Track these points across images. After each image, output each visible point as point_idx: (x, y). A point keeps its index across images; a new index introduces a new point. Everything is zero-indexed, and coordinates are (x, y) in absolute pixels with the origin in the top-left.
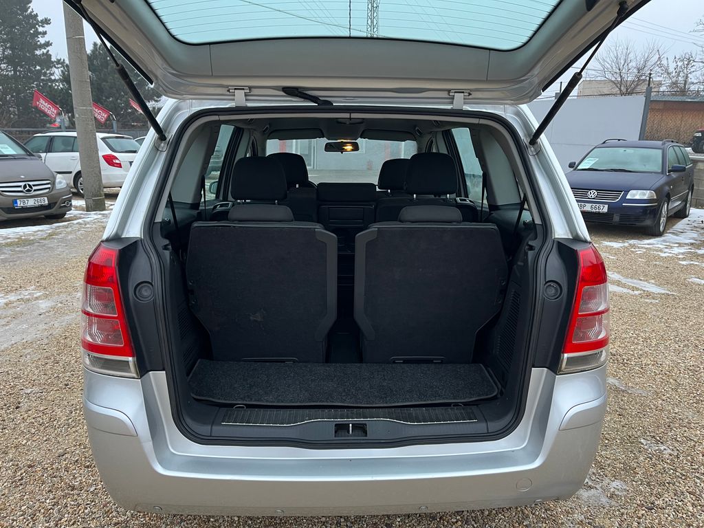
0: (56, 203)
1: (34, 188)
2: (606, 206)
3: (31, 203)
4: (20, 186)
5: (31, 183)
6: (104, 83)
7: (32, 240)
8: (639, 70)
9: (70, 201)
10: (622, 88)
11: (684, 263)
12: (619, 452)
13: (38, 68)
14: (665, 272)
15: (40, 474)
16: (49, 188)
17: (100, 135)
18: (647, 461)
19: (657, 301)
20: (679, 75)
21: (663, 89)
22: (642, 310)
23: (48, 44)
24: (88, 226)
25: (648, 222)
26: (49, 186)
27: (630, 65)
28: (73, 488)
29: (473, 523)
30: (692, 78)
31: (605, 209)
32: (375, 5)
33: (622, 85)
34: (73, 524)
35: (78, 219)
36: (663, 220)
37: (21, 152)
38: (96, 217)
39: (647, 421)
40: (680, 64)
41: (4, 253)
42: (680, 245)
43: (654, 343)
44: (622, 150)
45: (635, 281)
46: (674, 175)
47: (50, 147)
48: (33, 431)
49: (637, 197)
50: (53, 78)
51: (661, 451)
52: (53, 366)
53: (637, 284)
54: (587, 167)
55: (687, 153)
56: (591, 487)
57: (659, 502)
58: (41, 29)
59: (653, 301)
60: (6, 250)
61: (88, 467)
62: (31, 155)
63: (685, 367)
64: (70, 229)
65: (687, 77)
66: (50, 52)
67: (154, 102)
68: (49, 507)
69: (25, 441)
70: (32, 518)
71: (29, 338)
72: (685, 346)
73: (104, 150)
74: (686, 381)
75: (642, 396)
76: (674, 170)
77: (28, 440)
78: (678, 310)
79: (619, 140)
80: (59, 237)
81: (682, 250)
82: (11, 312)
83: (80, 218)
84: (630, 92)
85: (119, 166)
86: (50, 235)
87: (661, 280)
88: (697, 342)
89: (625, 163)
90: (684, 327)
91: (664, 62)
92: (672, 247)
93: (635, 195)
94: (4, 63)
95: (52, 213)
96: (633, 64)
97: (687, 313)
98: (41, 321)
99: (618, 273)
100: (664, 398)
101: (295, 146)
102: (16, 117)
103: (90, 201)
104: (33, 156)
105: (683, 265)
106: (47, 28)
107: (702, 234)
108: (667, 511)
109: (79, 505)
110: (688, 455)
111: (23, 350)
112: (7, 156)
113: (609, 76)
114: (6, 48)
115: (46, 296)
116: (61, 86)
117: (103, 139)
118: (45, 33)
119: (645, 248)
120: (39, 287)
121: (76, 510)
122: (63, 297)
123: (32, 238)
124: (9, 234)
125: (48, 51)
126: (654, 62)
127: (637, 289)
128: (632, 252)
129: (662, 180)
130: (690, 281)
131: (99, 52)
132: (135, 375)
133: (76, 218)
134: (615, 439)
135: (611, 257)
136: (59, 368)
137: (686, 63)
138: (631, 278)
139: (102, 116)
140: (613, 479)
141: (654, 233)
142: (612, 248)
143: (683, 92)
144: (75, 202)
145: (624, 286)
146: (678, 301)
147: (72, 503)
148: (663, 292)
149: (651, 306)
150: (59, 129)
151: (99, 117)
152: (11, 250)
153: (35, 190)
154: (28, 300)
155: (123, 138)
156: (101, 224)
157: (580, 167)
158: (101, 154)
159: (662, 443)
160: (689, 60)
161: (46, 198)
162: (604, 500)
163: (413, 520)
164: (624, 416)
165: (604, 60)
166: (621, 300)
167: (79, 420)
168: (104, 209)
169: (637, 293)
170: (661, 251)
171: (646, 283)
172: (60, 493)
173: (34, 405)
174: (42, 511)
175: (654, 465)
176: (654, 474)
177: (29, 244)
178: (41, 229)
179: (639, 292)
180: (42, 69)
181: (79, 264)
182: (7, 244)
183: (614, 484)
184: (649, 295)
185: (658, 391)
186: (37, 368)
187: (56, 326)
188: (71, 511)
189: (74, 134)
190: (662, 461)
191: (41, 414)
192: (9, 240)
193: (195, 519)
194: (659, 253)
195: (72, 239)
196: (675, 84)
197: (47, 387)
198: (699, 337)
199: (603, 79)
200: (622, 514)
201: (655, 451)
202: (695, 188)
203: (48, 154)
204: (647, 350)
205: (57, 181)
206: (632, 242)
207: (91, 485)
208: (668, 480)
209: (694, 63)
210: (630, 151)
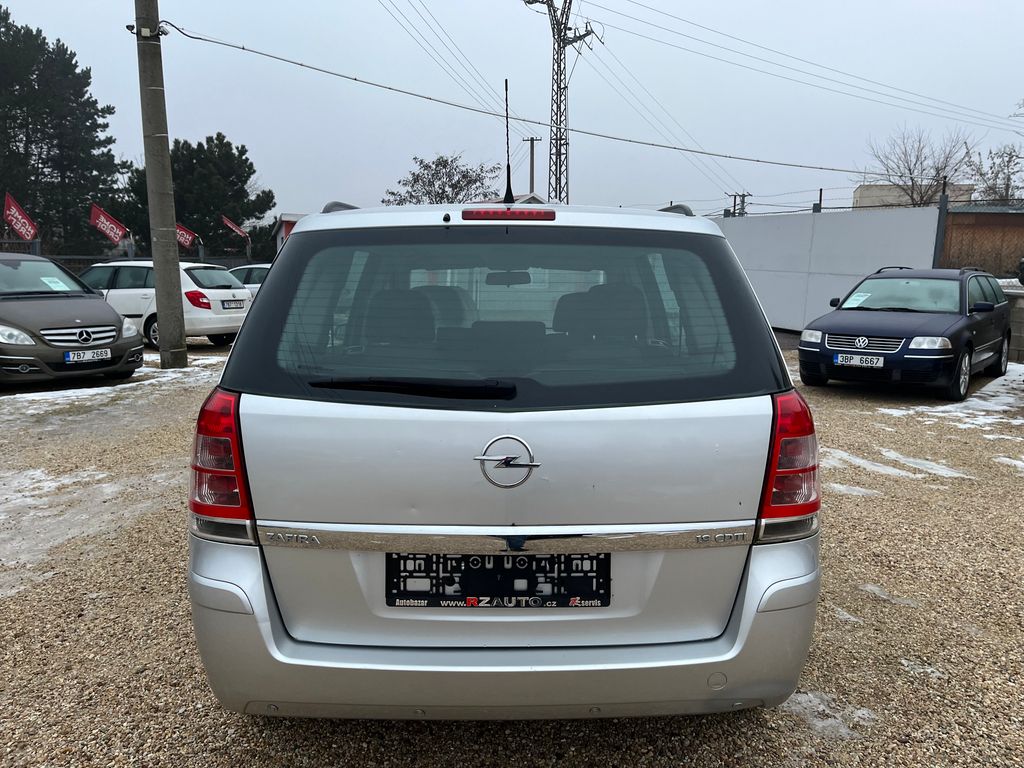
0: (122, 357)
1: (94, 336)
2: (882, 359)
3: (88, 356)
4: (74, 334)
5: (89, 330)
6: (188, 195)
7: (89, 407)
8: (938, 170)
9: (141, 354)
10: (915, 196)
11: (990, 437)
12: (870, 675)
13: (95, 173)
14: (963, 449)
15: (113, 693)
16: (113, 336)
17: (184, 265)
18: (906, 686)
19: (947, 488)
20: (996, 177)
21: (975, 196)
22: (925, 498)
23: (110, 141)
24: (163, 388)
25: (942, 382)
26: (114, 333)
27: (925, 163)
28: (157, 710)
29: (669, 754)
30: (1016, 180)
31: (880, 363)
32: (563, 86)
33: (915, 193)
34: (158, 751)
35: (150, 378)
36: (964, 379)
37: (76, 288)
38: (174, 376)
39: (911, 639)
40: (998, 161)
41: (51, 424)
42: (988, 413)
43: (935, 540)
44: (903, 282)
45: (919, 461)
46: (978, 317)
47: (114, 280)
48: (102, 643)
49: (925, 347)
50: (115, 186)
51: (926, 674)
52: (125, 565)
53: (923, 464)
54: (855, 306)
55: (1000, 287)
56: (828, 716)
57: (918, 735)
58: (100, 121)
59: (942, 488)
60: (55, 419)
61: (175, 685)
62: (89, 292)
63: (974, 571)
64: (140, 392)
65: (1009, 179)
66: (112, 152)
67: (254, 220)
68: (127, 731)
69: (92, 655)
70: (106, 743)
71: (91, 531)
72: (977, 545)
73: (188, 285)
74: (973, 588)
75: (909, 607)
76: (978, 309)
77: (96, 654)
78: (974, 499)
79: (901, 268)
80: (127, 401)
81: (990, 420)
82: (65, 498)
83: (153, 377)
84: (925, 202)
85: (208, 306)
86: (114, 400)
87: (953, 459)
88: (995, 540)
89: (909, 300)
90: (979, 521)
91: (975, 159)
92: (975, 416)
93: (921, 343)
94: (48, 167)
95: (116, 369)
96: (929, 162)
97: (986, 503)
98: (107, 510)
99: (896, 450)
100: (940, 609)
101: (449, 278)
102: (63, 240)
103: (168, 355)
104: (93, 293)
105: (989, 440)
106: (109, 119)
107: (1021, 399)
108: (925, 745)
109: (165, 729)
110: (963, 680)
111: (85, 547)
112: (57, 292)
113: (896, 180)
114: (53, 146)
115: (111, 479)
116: (127, 198)
117: (187, 271)
118: (106, 126)
119: (938, 418)
120: (101, 467)
121: (161, 735)
122: (134, 480)
123: (89, 404)
124: (56, 399)
125: (110, 150)
126: (960, 159)
127: (921, 472)
128: (918, 421)
129: (960, 323)
130: (997, 460)
131: (182, 153)
132: (252, 541)
133: (147, 377)
134: (867, 658)
135: (887, 429)
136: (133, 567)
137: (1007, 159)
138: (914, 457)
139: (185, 238)
140: (858, 706)
141: (952, 396)
142: (890, 417)
143: (1004, 200)
144: (148, 357)
145: (902, 467)
146: (975, 487)
147: (157, 726)
148: (956, 475)
149: (937, 494)
150: (125, 256)
151: (182, 240)
152: (60, 420)
153: (95, 340)
154: (88, 483)
155: (213, 268)
156: (181, 385)
157: (845, 306)
158: (184, 291)
159: (929, 664)
160: (1011, 156)
161: (109, 350)
162: (844, 731)
163: (591, 749)
164: (882, 631)
165: (887, 158)
166: (896, 486)
167: (162, 630)
168: (186, 366)
169: (919, 476)
170: (960, 421)
171: (933, 464)
172: (140, 715)
173: (102, 612)
174: (119, 735)
175: (916, 691)
176: (914, 701)
177: (86, 412)
178: (100, 392)
179: (923, 475)
180: (101, 174)
181: (153, 437)
182: (55, 411)
183: (859, 713)
184: (935, 479)
185: (933, 601)
186: (104, 568)
187: (127, 515)
188: (155, 735)
189: (150, 264)
190: (927, 685)
191: (111, 623)
192: (57, 407)
193: (312, 745)
194: (957, 424)
195: (143, 405)
196: (992, 189)
197: (117, 591)
198: (998, 533)
199: (887, 183)
200: (867, 748)
201: (919, 674)
202: (1013, 334)
203: (111, 290)
204: (924, 549)
205: (125, 326)
206: (920, 409)
207: (180, 706)
208: (932, 708)
209: (1018, 160)
210: (914, 283)
